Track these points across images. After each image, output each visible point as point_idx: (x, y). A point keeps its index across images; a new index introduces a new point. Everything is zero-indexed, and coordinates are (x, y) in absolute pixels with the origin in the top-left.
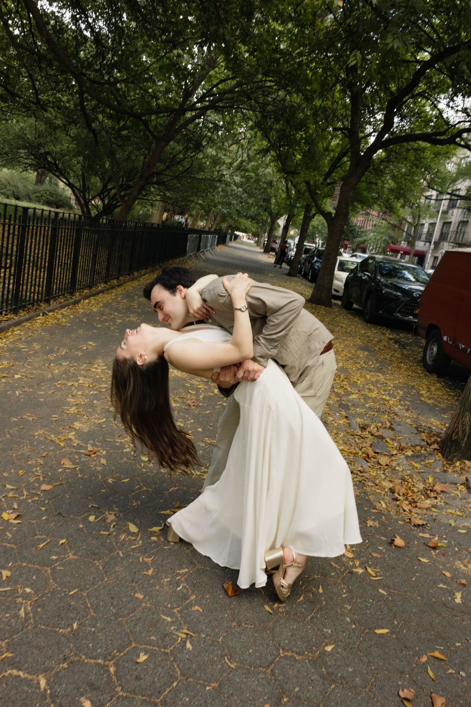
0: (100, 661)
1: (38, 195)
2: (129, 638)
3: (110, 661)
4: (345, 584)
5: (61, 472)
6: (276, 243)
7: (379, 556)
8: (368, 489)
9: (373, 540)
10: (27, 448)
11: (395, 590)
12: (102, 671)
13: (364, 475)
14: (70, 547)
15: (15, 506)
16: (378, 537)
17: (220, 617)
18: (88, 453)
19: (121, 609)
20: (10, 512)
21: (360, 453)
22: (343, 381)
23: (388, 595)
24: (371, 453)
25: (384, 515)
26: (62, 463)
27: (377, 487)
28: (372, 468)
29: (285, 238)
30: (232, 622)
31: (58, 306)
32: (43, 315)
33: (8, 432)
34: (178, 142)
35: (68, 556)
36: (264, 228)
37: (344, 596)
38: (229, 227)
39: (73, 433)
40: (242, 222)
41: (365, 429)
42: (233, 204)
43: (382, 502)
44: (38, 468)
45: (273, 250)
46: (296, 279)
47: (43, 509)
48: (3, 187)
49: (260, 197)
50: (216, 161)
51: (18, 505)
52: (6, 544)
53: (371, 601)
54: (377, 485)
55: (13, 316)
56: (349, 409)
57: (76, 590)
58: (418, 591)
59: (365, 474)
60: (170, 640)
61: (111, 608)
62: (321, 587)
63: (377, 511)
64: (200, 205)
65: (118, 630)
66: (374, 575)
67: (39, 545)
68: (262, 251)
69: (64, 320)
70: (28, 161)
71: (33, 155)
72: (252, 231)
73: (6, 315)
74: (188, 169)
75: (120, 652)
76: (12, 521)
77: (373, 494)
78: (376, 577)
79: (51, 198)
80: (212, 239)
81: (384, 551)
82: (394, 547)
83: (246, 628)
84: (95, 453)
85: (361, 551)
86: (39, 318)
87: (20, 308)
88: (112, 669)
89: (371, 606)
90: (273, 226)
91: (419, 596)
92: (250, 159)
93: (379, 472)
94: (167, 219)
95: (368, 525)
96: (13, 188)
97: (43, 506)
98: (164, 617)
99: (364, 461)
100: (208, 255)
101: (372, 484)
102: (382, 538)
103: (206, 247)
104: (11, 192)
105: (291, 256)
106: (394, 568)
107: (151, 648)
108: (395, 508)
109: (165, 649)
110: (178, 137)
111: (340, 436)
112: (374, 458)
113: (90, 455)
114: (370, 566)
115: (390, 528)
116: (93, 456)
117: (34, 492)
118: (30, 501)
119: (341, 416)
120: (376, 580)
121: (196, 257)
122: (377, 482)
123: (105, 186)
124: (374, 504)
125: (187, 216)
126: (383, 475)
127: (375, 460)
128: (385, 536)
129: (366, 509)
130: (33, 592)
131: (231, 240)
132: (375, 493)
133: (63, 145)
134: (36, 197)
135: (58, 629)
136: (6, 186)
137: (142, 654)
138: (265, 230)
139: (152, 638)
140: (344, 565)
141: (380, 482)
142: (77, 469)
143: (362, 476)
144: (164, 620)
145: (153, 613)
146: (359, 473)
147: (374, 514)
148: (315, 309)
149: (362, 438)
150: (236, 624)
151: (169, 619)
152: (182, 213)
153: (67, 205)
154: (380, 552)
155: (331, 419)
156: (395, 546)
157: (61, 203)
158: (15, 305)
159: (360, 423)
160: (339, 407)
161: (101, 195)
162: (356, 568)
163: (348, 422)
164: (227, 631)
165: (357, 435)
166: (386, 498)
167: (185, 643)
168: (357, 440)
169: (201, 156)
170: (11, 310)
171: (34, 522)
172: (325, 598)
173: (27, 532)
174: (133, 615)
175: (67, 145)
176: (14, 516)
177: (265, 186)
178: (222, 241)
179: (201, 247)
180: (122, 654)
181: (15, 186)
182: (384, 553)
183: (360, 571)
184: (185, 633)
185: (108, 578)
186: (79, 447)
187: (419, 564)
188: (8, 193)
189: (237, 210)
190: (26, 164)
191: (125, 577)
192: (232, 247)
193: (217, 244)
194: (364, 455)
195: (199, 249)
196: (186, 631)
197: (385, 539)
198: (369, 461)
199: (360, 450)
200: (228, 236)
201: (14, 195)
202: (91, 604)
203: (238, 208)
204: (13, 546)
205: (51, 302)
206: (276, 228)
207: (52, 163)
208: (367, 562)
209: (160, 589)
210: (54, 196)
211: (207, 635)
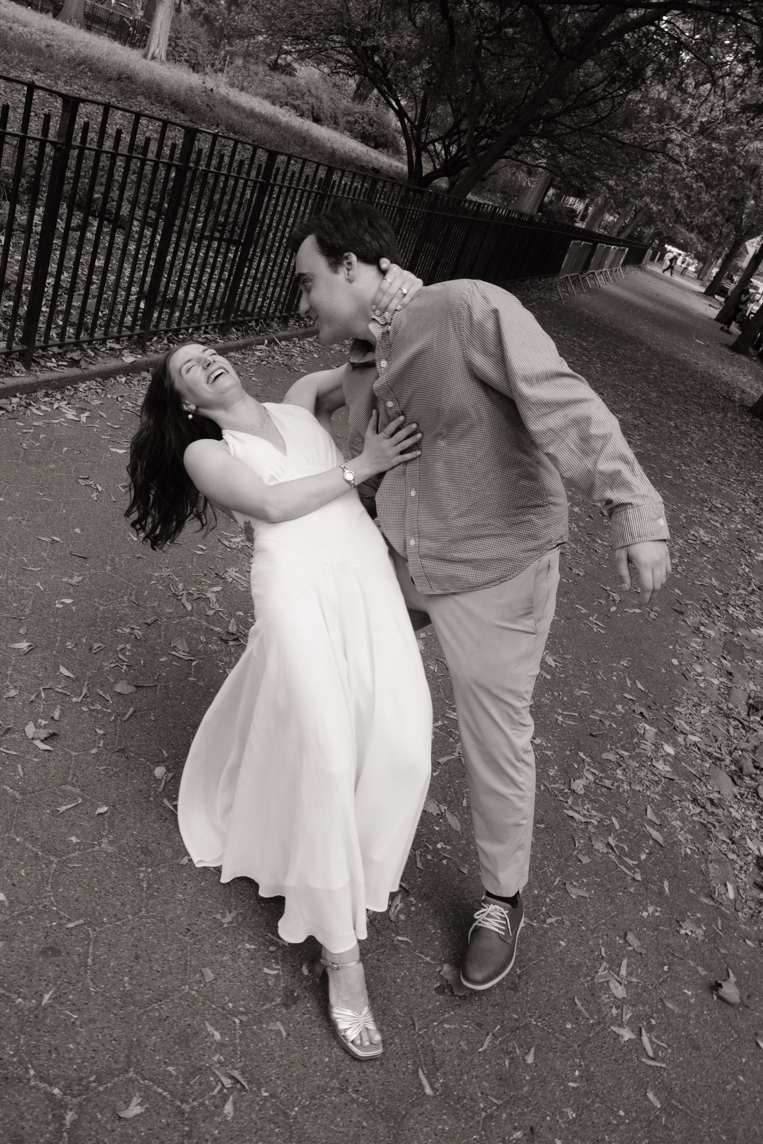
0: (56, 1091)
1: (351, 119)
2: (128, 1057)
3: (74, 1096)
4: (583, 1057)
5: (163, 663)
6: (732, 281)
7: (677, 1010)
8: (713, 847)
9: (679, 968)
10: (129, 600)
11: (681, 1103)
12: (50, 1116)
13: (716, 811)
14: (111, 825)
15: (57, 715)
16: (692, 963)
17: (313, 1060)
18: (225, 637)
19: (141, 986)
20: (44, 722)
21: (728, 759)
22: (753, 592)
23: (663, 1109)
24: (748, 767)
25: (723, 916)
26: (172, 645)
27: (732, 846)
28: (739, 799)
29: (751, 276)
30: (332, 1077)
31: (301, 331)
32: (270, 343)
33: (113, 560)
34: (601, 63)
35: (100, 844)
36: (720, 250)
37: (572, 1084)
38: (658, 235)
39: (218, 589)
40: (681, 232)
41: (757, 710)
42: (674, 198)
43: (730, 887)
44: (128, 646)
45: (723, 292)
46: (744, 359)
47: (100, 732)
48: (299, 95)
49: (725, 192)
50: (663, 111)
51: (63, 714)
52: (8, 788)
53: (622, 1113)
54: (733, 843)
55: (216, 336)
56: (742, 658)
57: (82, 921)
58: (729, 1119)
59: (720, 811)
60: (201, 1084)
61: (126, 979)
62: (533, 1050)
63: (712, 903)
64: (610, 188)
65: (117, 1033)
66: (651, 1054)
67: (61, 805)
68: (703, 290)
69: (299, 359)
70: (342, 58)
71: (352, 48)
72: (696, 249)
73: (205, 332)
74: (603, 118)
75: (100, 1084)
76: (38, 743)
77: (719, 862)
78: (653, 1059)
79: (370, 128)
80: (616, 254)
81: (692, 1001)
82: (715, 997)
83: (353, 1101)
84: (237, 639)
85: (645, 989)
86: (259, 347)
87: (233, 324)
88: (70, 1117)
89: (618, 1125)
90: (736, 248)
91: (726, 1132)
92: (728, 118)
93: (749, 813)
94: (551, 202)
95: (683, 932)
96: (314, 100)
97: (103, 727)
98: (210, 1029)
99: (730, 780)
100: (601, 281)
101: (724, 838)
102: (700, 969)
103: (600, 266)
104: (309, 107)
105: (751, 313)
106: (698, 1048)
107: (160, 1090)
108: (752, 905)
109: (182, 1102)
110: (604, 53)
111: (703, 712)
112: (752, 779)
113: (226, 642)
114: (650, 1029)
115: (723, 951)
116: (231, 643)
117: (101, 693)
118: (85, 709)
119: (721, 668)
120: (650, 1066)
121: (576, 281)
122: (737, 834)
123: (457, 124)
124: (713, 883)
125: (587, 201)
126: (754, 822)
127: (753, 784)
128: (707, 967)
129: (691, 891)
130: (7, 903)
131: (652, 259)
132: (722, 860)
133: (402, 37)
134: (348, 122)
135: (14, 996)
136: (303, 95)
137: (136, 1100)
138: (720, 253)
139: (170, 1069)
140: (599, 1011)
141: (742, 837)
142: (194, 664)
143: (713, 814)
144: (209, 1035)
145: (194, 1015)
146: (708, 806)
147: (703, 908)
148: (756, 429)
149: (744, 727)
150: (337, 1085)
151: (218, 1036)
152: (580, 195)
153: (393, 146)
154: (684, 1002)
155: (699, 669)
156: (719, 997)
157: (383, 139)
158: (223, 319)
159: (752, 695)
160: (724, 648)
161: (446, 138)
162: (621, 1026)
163: (730, 685)
164: (313, 1098)
165: (735, 719)
166: (743, 876)
167: (225, 1099)
168: (731, 730)
169: (635, 96)
170: (215, 326)
171: (74, 754)
172: (533, 1078)
173: (53, 771)
174: (156, 1006)
175: (409, 38)
176: (43, 734)
177: (742, 174)
178: (635, 258)
179: (591, 266)
180: (101, 1089)
181: (317, 98)
182: (690, 1004)
183: (627, 1035)
184: (233, 1078)
185: (147, 912)
186: (217, 619)
187: (753, 1055)
188: (305, 107)
189: (676, 210)
190: (339, 61)
191: (179, 917)
192: (652, 273)
193: (625, 264)
194: (733, 767)
195: (586, 267)
196: (236, 1074)
197: (704, 973)
198: (738, 782)
199: (731, 753)
200: (650, 251)
201: (313, 114)
202: (93, 960)
203: (679, 207)
204: (17, 795)
205: (291, 322)
206: (741, 253)
207: (380, 68)
208: (648, 1018)
209: (230, 963)
210: (375, 125)
211: (272, 1096)
